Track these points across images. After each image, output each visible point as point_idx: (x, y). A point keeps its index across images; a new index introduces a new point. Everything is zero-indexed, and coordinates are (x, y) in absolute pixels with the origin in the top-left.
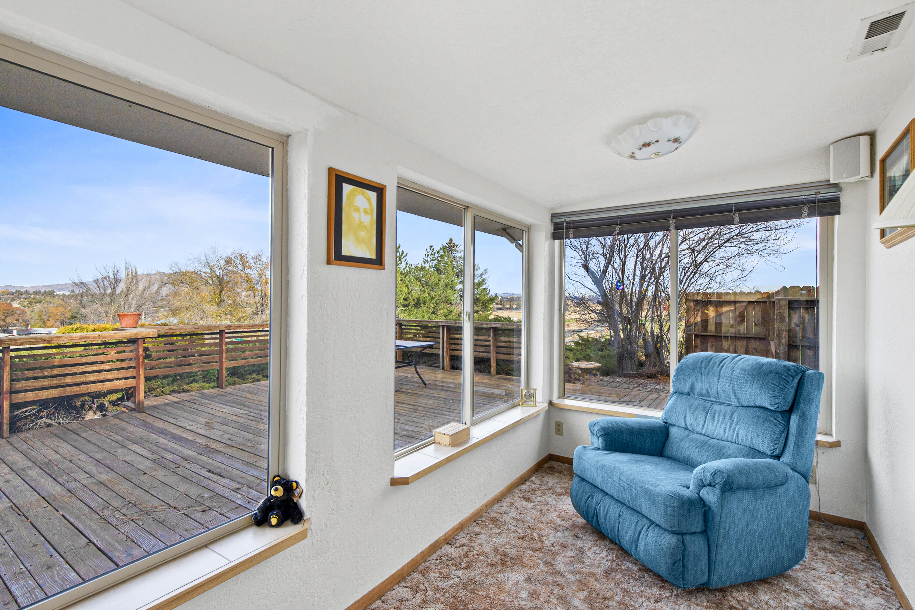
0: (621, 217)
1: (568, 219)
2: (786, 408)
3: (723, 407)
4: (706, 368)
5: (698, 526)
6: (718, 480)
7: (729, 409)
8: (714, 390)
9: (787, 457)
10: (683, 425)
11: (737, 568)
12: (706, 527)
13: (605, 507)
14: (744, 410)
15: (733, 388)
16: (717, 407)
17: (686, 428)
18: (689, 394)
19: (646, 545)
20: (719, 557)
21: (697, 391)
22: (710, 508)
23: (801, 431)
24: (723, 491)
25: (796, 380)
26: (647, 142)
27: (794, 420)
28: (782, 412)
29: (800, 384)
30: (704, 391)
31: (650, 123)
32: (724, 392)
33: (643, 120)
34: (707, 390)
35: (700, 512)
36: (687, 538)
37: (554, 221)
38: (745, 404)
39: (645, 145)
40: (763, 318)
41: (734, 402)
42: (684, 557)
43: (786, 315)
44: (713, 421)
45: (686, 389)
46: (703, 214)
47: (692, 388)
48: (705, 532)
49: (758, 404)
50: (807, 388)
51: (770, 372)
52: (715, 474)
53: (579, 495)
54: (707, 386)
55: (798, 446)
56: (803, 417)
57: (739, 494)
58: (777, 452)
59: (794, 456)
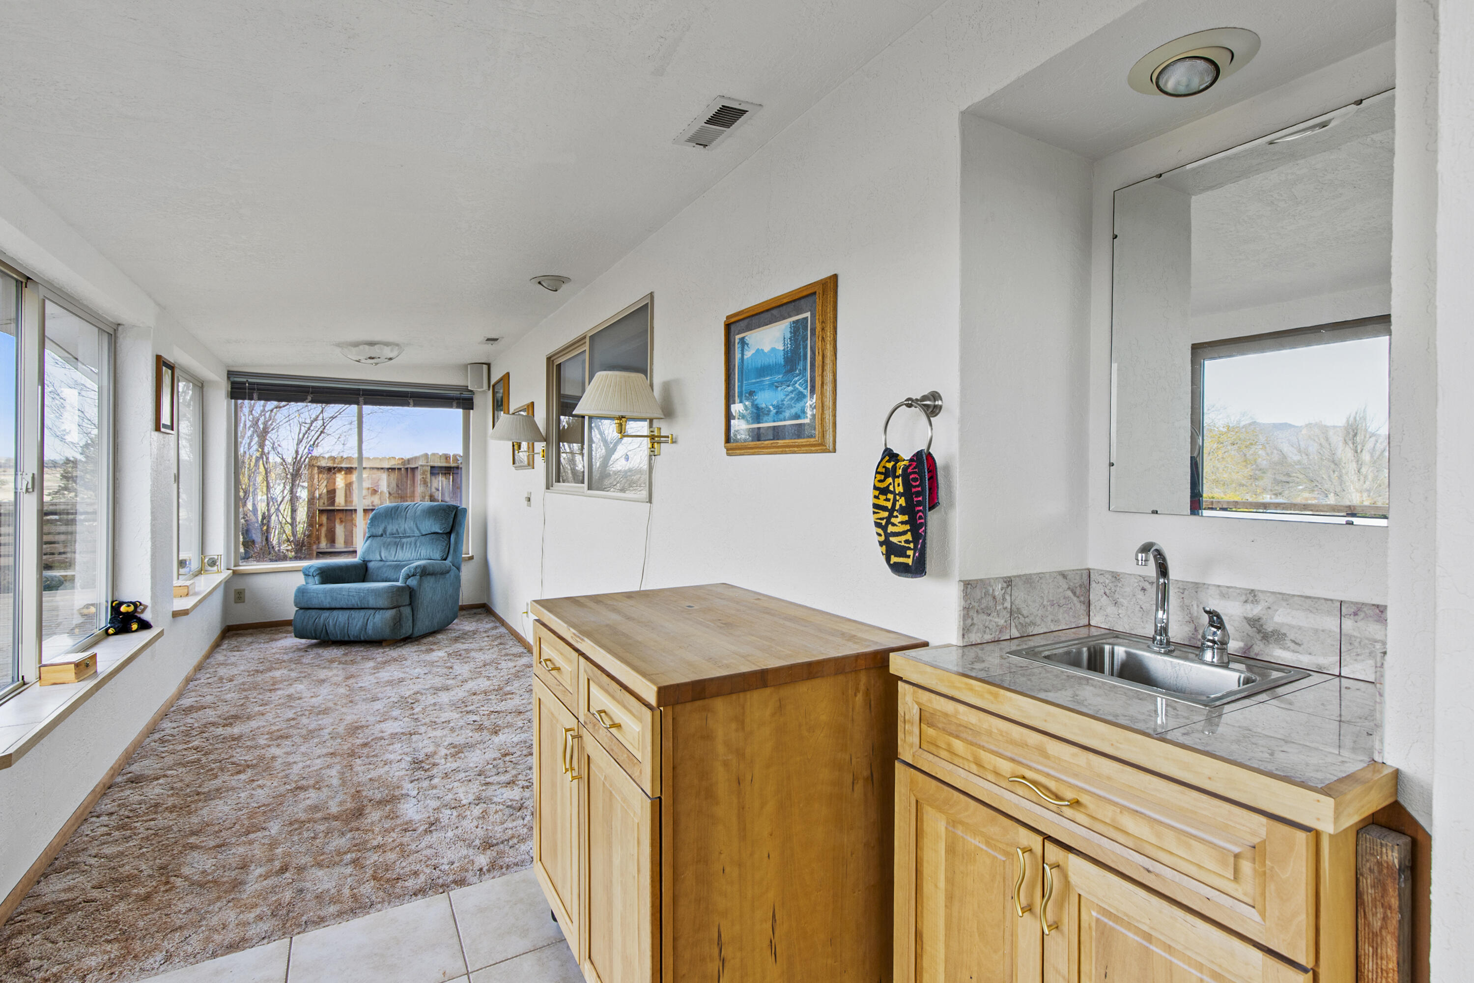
0: (313, 387)
1: (250, 380)
2: (448, 530)
3: (408, 539)
4: (395, 513)
5: (407, 602)
6: (418, 570)
7: (413, 539)
8: (402, 528)
9: (450, 558)
10: (379, 558)
11: (427, 623)
12: (411, 601)
13: (334, 619)
14: (424, 537)
15: (416, 524)
16: (404, 540)
17: (381, 560)
18: (382, 535)
19: (374, 624)
20: (418, 616)
21: (389, 531)
22: (413, 590)
23: (456, 543)
24: (421, 576)
25: (454, 513)
26: (373, 356)
27: (453, 537)
28: (446, 534)
29: (456, 515)
30: (395, 531)
31: (376, 347)
32: (410, 528)
33: (372, 344)
34: (397, 530)
35: (408, 593)
36: (402, 608)
37: (232, 379)
38: (424, 533)
39: (371, 358)
40: (397, 486)
41: (417, 533)
42: (400, 620)
43: (429, 480)
44: (403, 549)
45: (380, 531)
46: (387, 396)
47: (385, 531)
48: (411, 604)
49: (433, 531)
50: (459, 517)
51: (440, 509)
52: (416, 567)
53: (306, 620)
54: (397, 527)
55: (455, 551)
56: (458, 534)
57: (429, 577)
58: (445, 556)
59: (453, 557)
